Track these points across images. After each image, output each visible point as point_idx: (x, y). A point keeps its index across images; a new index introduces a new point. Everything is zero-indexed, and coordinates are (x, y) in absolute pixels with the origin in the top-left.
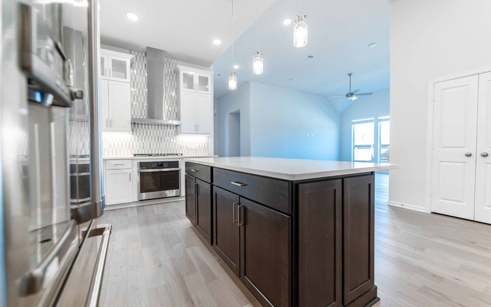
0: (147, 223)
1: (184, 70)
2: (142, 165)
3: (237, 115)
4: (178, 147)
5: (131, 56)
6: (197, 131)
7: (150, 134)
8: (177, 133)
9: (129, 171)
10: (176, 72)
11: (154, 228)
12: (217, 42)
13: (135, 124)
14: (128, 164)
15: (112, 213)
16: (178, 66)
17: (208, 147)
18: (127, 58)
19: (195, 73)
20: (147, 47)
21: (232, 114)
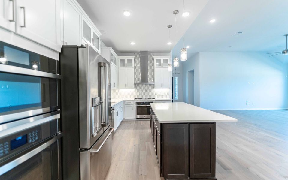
0: (136, 128)
1: (156, 58)
2: (138, 103)
3: (192, 72)
4: (154, 94)
5: (134, 57)
6: (162, 86)
7: (142, 89)
8: (154, 88)
9: (133, 105)
10: (153, 59)
11: (138, 131)
12: (169, 44)
13: (136, 85)
14: (132, 103)
15: (126, 122)
16: (153, 56)
17: (169, 94)
18: (132, 58)
19: (162, 58)
20: (141, 51)
21: (190, 71)
